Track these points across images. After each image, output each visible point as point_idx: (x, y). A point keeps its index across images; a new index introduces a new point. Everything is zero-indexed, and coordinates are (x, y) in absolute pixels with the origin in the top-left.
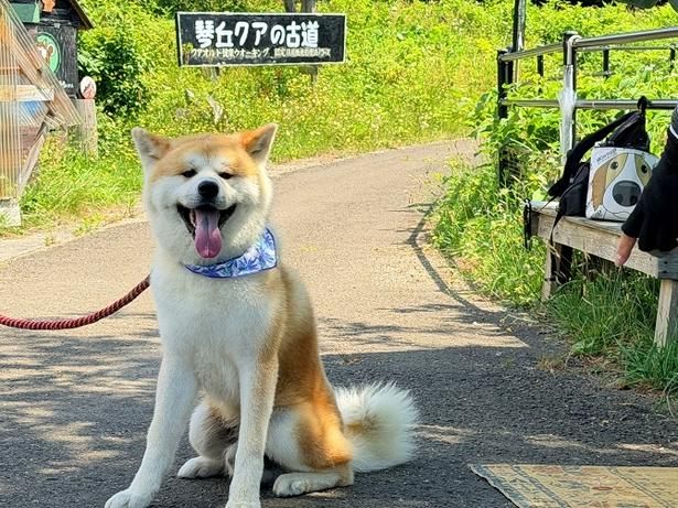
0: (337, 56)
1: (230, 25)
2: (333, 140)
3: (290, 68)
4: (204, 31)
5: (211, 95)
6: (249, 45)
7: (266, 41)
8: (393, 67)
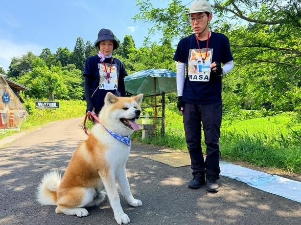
0: (58, 107)
1: (43, 103)
2: (59, 118)
3: (51, 109)
4: (39, 104)
5: (41, 113)
6: (46, 106)
7: (48, 105)
8: (66, 109)
